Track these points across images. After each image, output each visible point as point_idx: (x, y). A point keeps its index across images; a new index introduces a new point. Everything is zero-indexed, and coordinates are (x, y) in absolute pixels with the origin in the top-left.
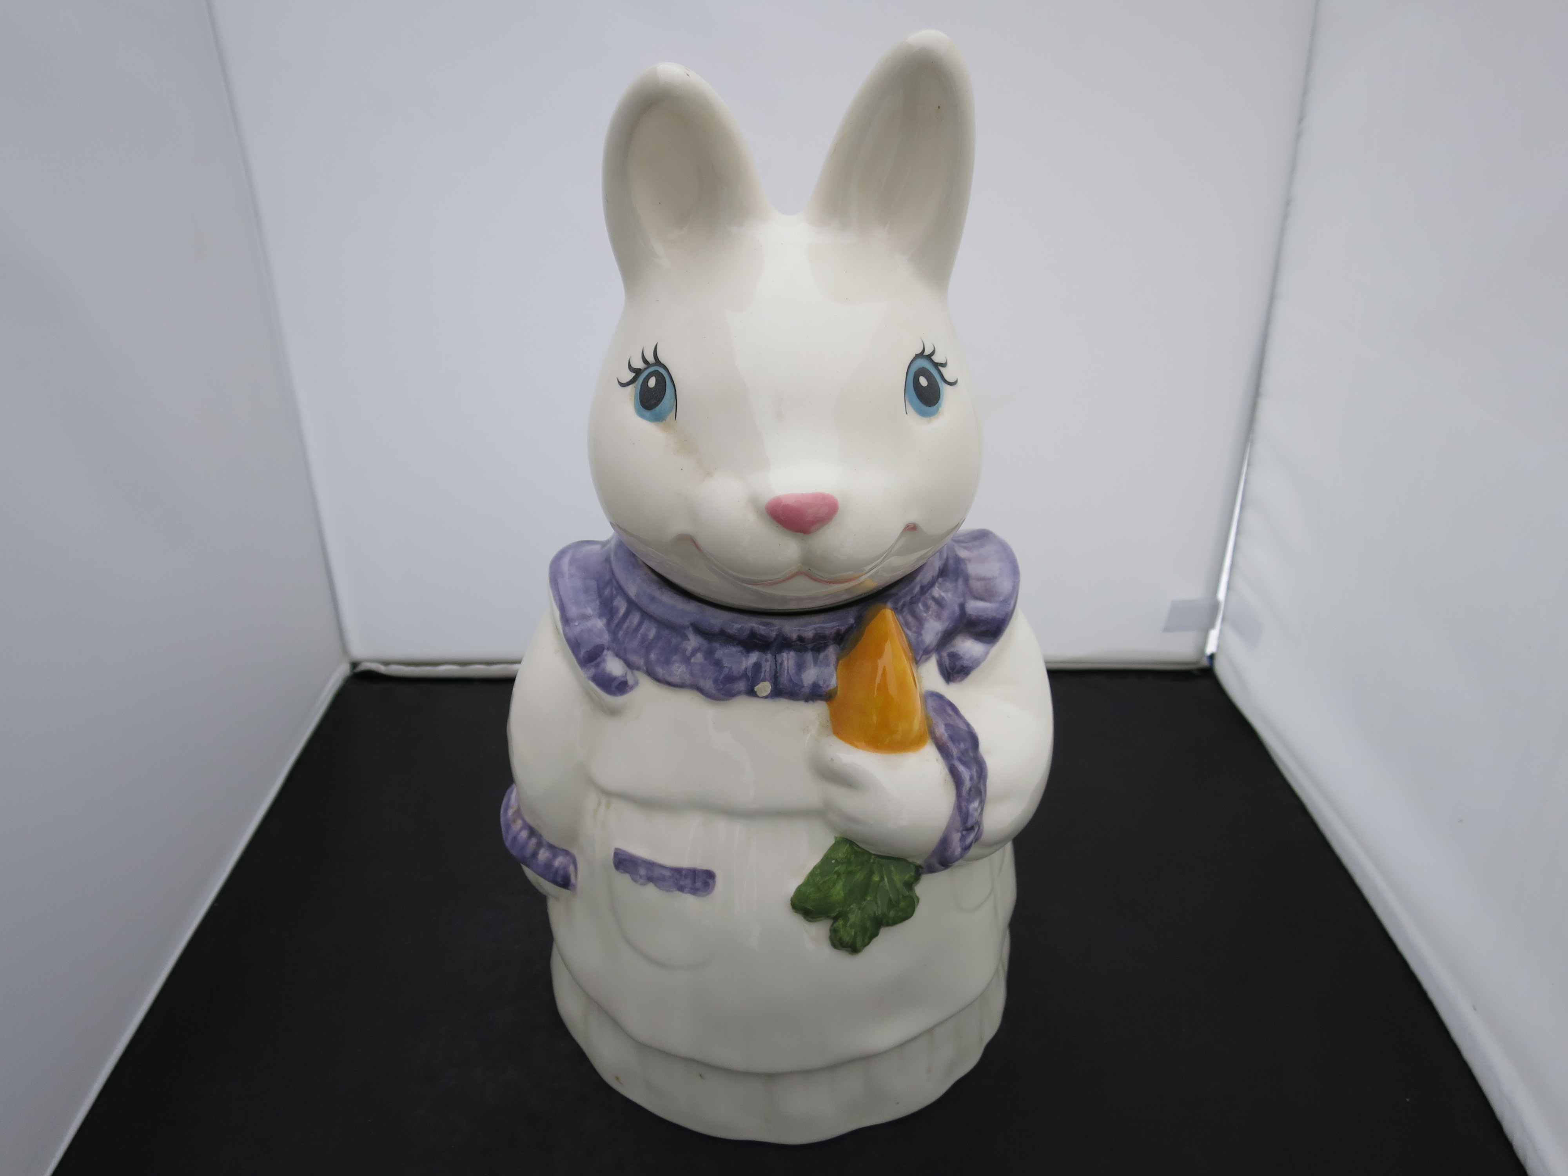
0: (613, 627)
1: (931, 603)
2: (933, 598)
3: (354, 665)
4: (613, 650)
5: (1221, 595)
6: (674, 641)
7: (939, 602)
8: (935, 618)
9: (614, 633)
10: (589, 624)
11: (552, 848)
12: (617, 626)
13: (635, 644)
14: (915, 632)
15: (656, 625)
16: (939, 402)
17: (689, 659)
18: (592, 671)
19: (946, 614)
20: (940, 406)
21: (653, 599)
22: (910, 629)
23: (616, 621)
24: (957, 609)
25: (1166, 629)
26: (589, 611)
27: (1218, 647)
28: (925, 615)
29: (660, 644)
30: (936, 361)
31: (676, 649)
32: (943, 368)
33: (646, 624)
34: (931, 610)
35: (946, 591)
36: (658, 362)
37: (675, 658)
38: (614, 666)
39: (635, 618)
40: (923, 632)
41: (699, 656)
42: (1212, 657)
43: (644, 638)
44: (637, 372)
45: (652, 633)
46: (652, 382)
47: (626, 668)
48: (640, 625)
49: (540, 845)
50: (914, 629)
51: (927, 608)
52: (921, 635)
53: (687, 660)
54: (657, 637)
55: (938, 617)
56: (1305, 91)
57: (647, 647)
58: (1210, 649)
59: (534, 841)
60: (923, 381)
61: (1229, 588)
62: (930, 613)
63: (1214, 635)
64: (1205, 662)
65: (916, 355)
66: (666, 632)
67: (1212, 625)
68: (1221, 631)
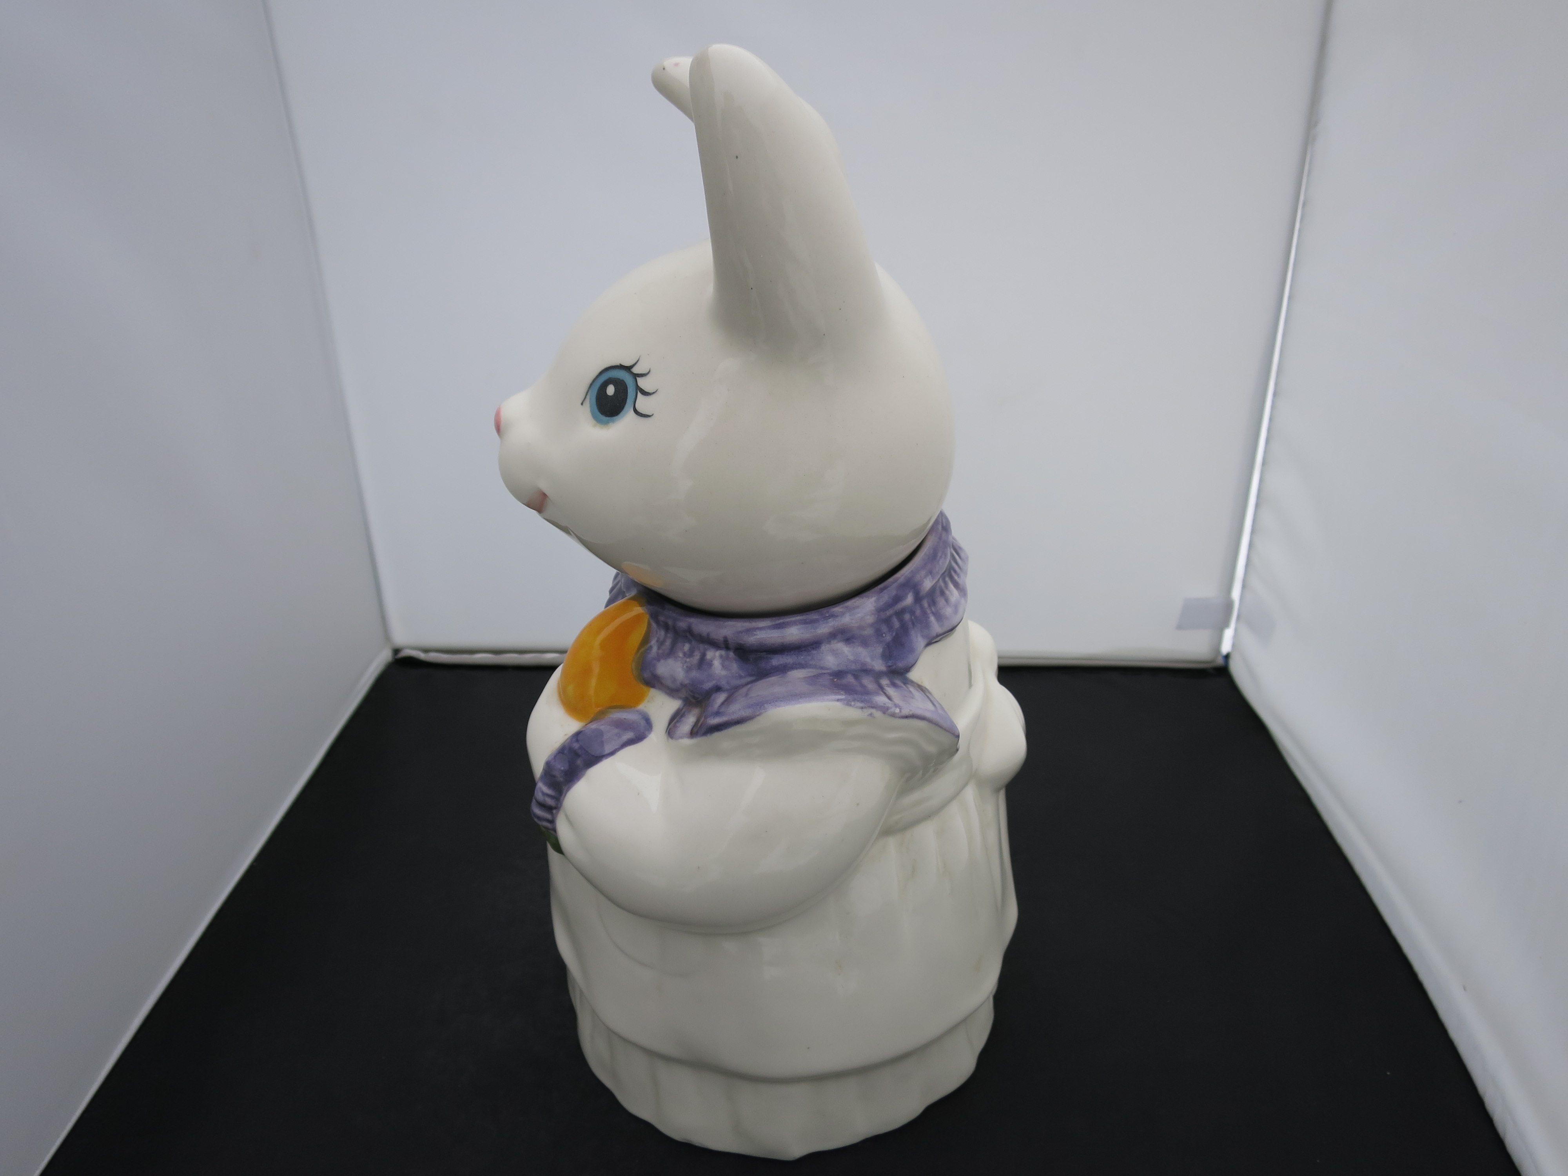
1: (697, 656)
2: (703, 655)
3: (396, 651)
5: (1236, 594)
7: (703, 663)
8: (685, 667)
14: (658, 654)
16: (615, 418)
19: (694, 674)
20: (613, 422)
22: (659, 648)
24: (708, 685)
25: (1180, 627)
27: (1234, 645)
28: (681, 655)
30: (639, 384)
32: (642, 396)
34: (691, 659)
35: (724, 667)
40: (662, 661)
42: (1227, 657)
50: (660, 651)
51: (690, 654)
52: (659, 660)
55: (689, 670)
58: (1226, 648)
60: (611, 390)
61: (1244, 586)
62: (688, 660)
63: (1228, 634)
64: (1220, 661)
65: (620, 364)
67: (1226, 624)
68: (1236, 630)
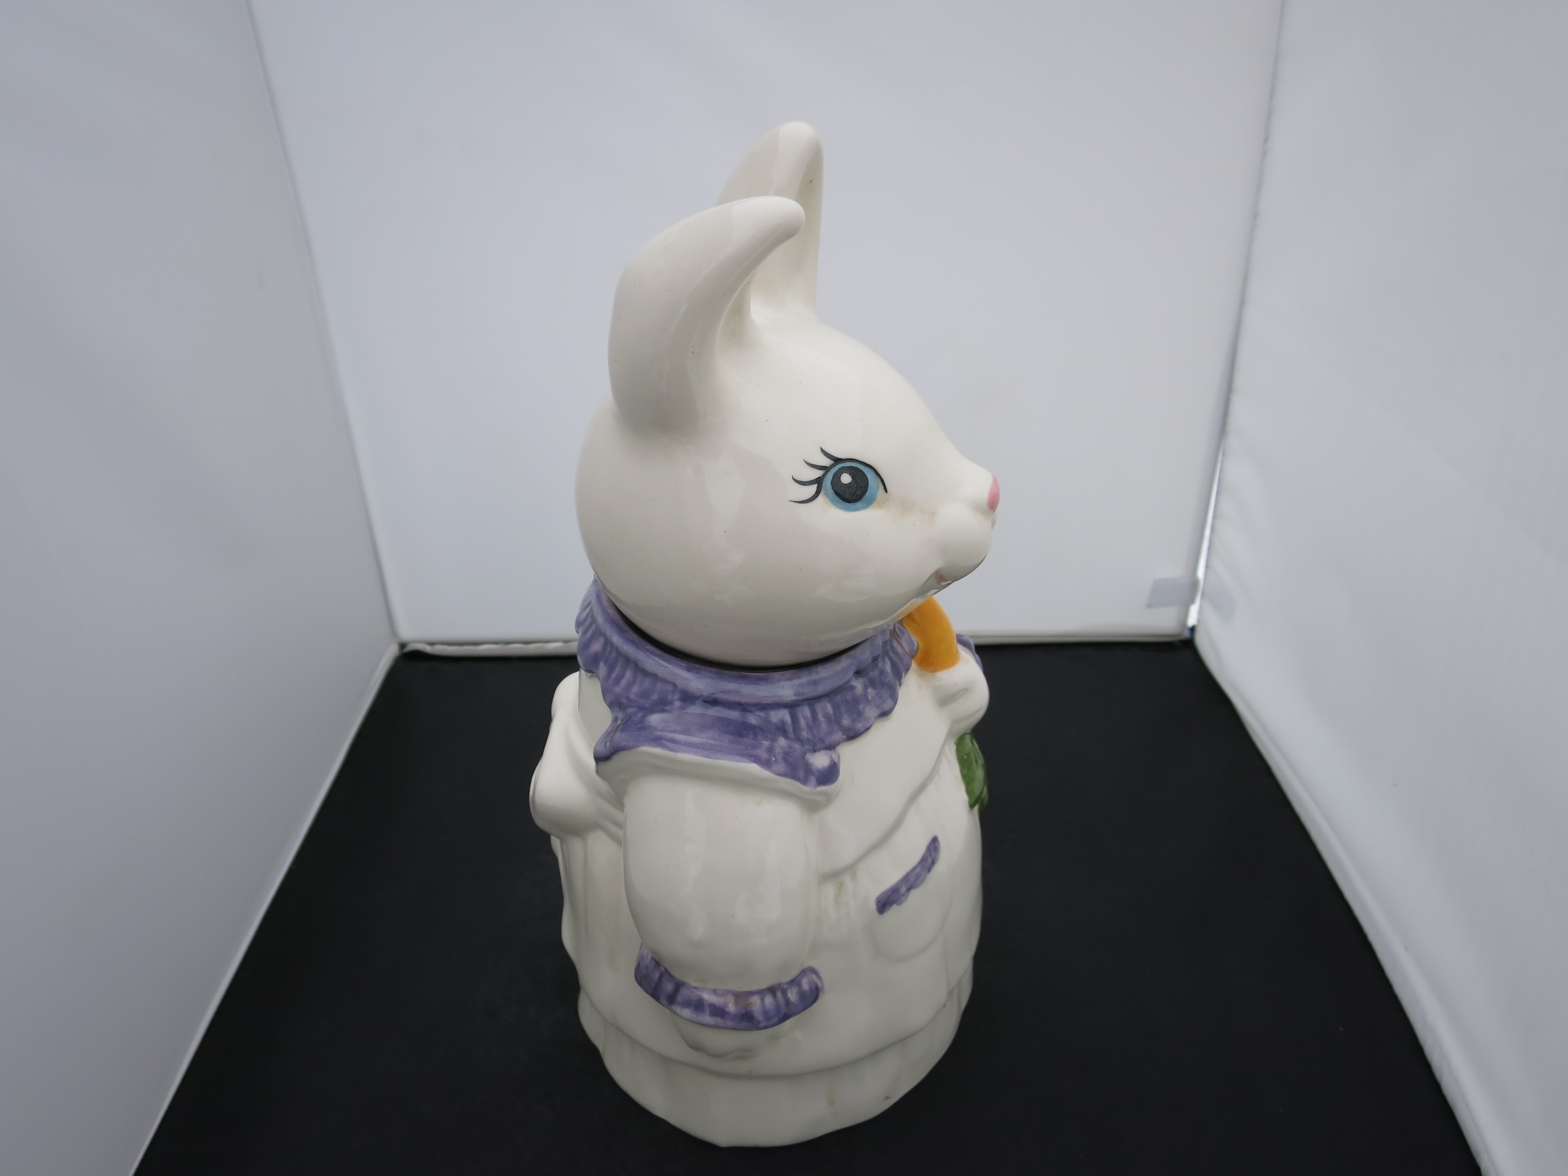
0: (792, 735)
3: (403, 646)
4: (809, 751)
5: (1201, 573)
6: (849, 697)
9: (798, 739)
10: (778, 750)
11: (794, 982)
12: (794, 731)
13: (824, 725)
15: (827, 700)
17: (866, 698)
18: (813, 779)
21: (815, 683)
23: (790, 730)
25: (1149, 606)
26: (766, 743)
27: (1199, 620)
29: (843, 710)
31: (856, 701)
33: (819, 708)
36: (837, 461)
37: (861, 707)
38: (820, 760)
39: (805, 712)
41: (870, 690)
42: (1193, 629)
43: (827, 717)
44: (819, 481)
45: (829, 708)
46: (846, 479)
47: (828, 752)
48: (814, 713)
49: (784, 993)
53: (868, 702)
54: (836, 707)
56: (1269, 114)
57: (834, 721)
58: (1192, 621)
59: (779, 995)
61: (1207, 567)
63: (1194, 610)
64: (1186, 634)
66: (838, 698)
67: (1192, 601)
68: (1201, 607)
